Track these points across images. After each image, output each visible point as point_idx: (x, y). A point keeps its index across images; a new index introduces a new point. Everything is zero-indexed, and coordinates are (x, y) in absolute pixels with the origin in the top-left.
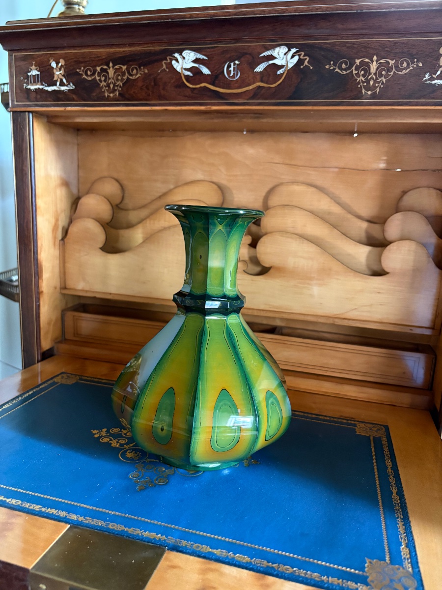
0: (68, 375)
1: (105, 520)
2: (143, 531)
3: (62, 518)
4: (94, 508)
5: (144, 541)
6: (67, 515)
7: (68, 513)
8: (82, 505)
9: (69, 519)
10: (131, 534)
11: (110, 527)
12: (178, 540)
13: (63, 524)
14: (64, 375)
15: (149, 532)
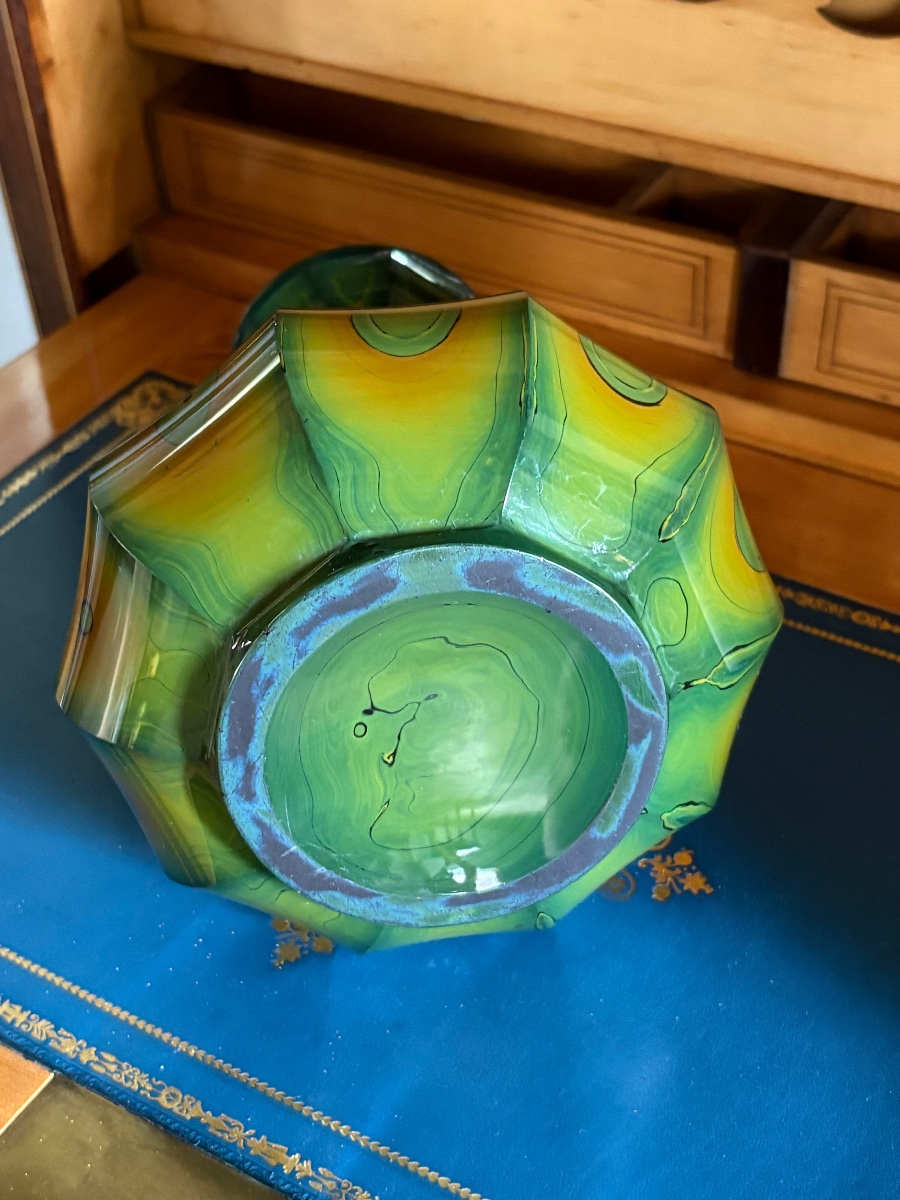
0: (166, 386)
1: (152, 1072)
2: (253, 1131)
3: (35, 1043)
4: (133, 1019)
5: (247, 1172)
6: (53, 1034)
7: (56, 1029)
8: (100, 1003)
9: (55, 1051)
10: (215, 1140)
11: (162, 1099)
12: (345, 1183)
13: (34, 1067)
14: (151, 387)
15: (268, 1140)
